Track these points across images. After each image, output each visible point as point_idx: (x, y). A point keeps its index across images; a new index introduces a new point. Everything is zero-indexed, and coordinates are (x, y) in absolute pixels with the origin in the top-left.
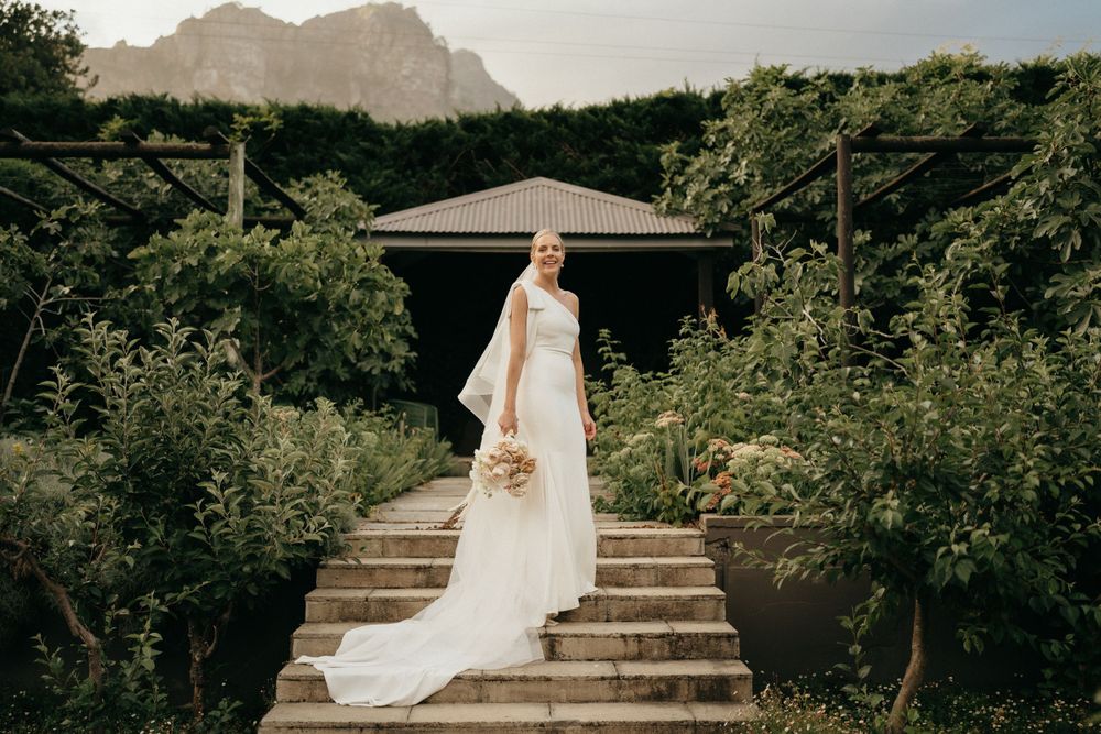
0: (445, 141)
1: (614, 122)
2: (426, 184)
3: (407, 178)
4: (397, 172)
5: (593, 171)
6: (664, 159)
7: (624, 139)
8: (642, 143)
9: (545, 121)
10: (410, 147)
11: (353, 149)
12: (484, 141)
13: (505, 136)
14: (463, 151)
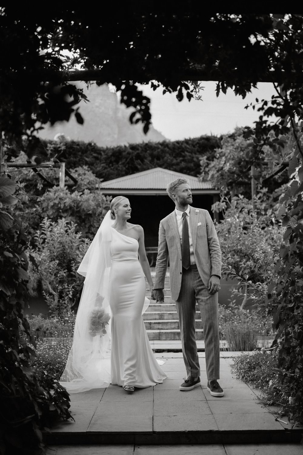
0: (124, 154)
1: (185, 147)
2: (117, 169)
3: (110, 167)
4: (107, 165)
5: (178, 164)
6: (201, 162)
7: (189, 152)
8: (195, 154)
9: (160, 146)
10: (111, 156)
11: (91, 156)
12: (138, 153)
13: (146, 152)
14: (130, 157)
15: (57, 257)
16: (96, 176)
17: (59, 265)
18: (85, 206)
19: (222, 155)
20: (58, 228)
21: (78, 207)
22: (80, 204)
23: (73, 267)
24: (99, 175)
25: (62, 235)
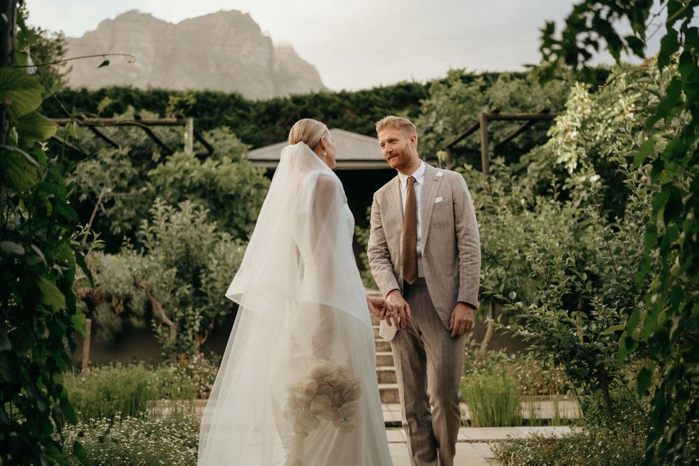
0: (284, 110)
1: (375, 99)
2: (273, 132)
3: (262, 129)
4: (258, 126)
5: (363, 125)
9: (337, 99)
10: (265, 112)
11: (234, 114)
12: (304, 109)
13: (316, 106)
14: (293, 115)
15: (176, 263)
16: (242, 142)
17: (178, 275)
18: (223, 182)
19: (432, 108)
20: (178, 216)
21: (212, 184)
22: (216, 180)
23: (201, 278)
24: (246, 140)
25: (184, 228)
